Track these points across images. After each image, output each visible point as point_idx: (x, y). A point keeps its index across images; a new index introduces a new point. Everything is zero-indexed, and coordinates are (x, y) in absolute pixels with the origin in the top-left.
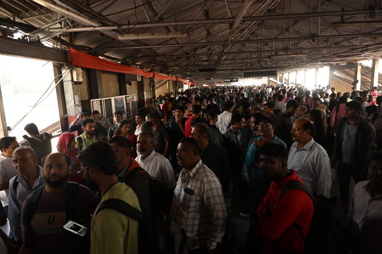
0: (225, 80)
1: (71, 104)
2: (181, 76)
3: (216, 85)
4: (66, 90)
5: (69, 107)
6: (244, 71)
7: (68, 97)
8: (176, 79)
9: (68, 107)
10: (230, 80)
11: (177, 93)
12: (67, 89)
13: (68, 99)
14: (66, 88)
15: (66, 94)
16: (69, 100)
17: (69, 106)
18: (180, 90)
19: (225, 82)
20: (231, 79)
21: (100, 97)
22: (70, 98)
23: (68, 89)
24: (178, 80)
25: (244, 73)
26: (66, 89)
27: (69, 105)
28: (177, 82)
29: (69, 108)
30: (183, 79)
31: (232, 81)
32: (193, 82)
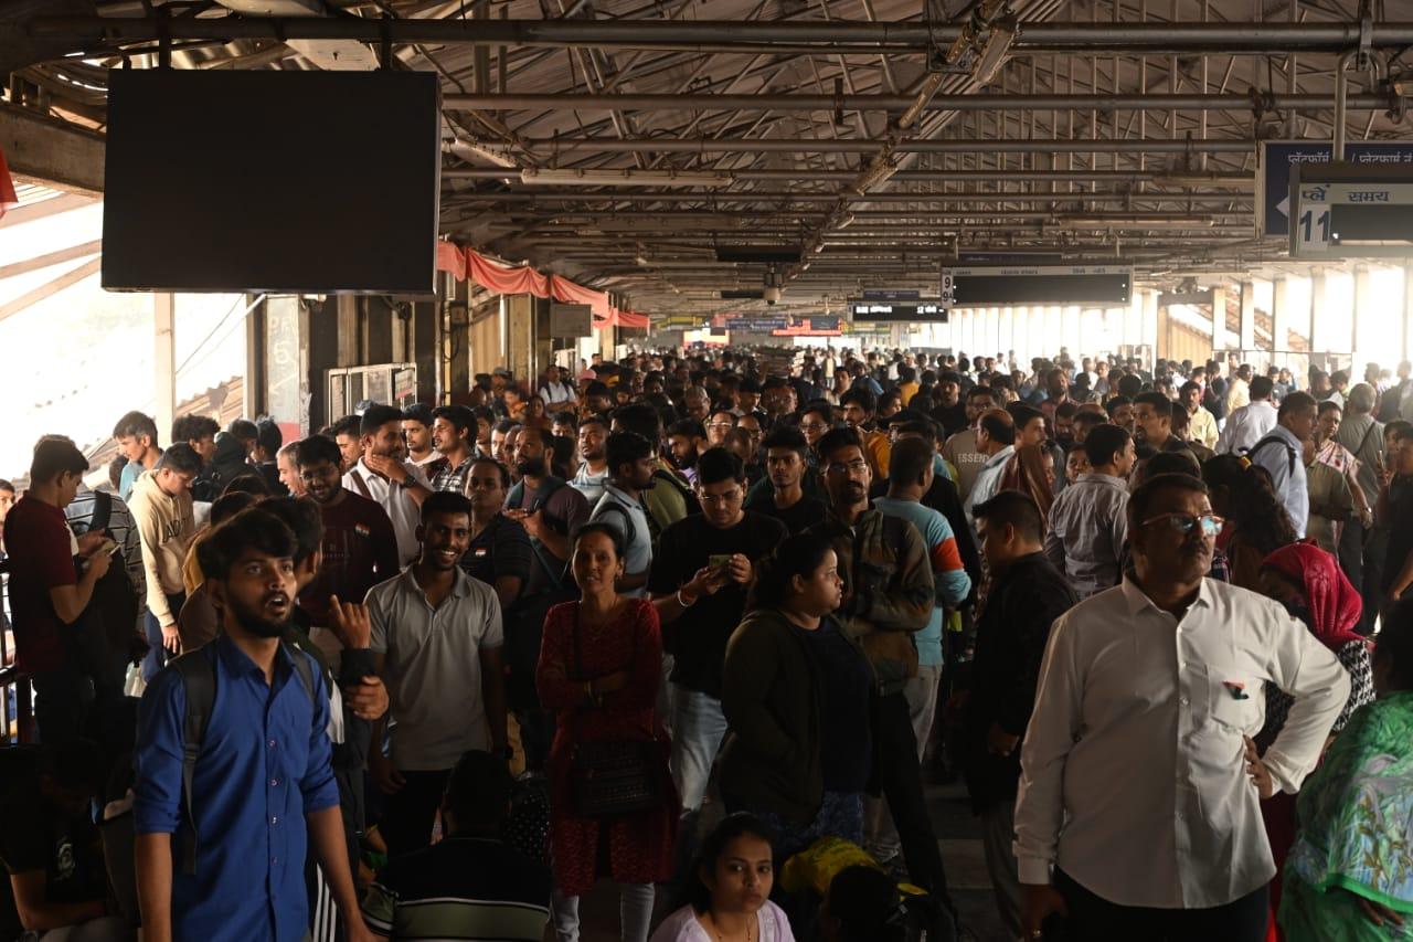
0: (863, 310)
1: (288, 379)
2: (573, 271)
3: (791, 336)
4: (273, 330)
5: (279, 389)
6: (955, 271)
7: (280, 354)
8: (548, 290)
9: (276, 390)
10: (889, 309)
11: (551, 375)
12: (280, 326)
13: (278, 361)
14: (273, 322)
15: (272, 344)
16: (280, 365)
17: (280, 387)
18: (562, 359)
19: (859, 317)
20: (904, 304)
21: (340, 364)
22: (284, 358)
23: (284, 324)
24: (554, 293)
25: (957, 280)
26: (275, 326)
27: (278, 384)
28: (553, 307)
29: (277, 393)
30: (583, 285)
31: (905, 315)
32: (627, 311)
